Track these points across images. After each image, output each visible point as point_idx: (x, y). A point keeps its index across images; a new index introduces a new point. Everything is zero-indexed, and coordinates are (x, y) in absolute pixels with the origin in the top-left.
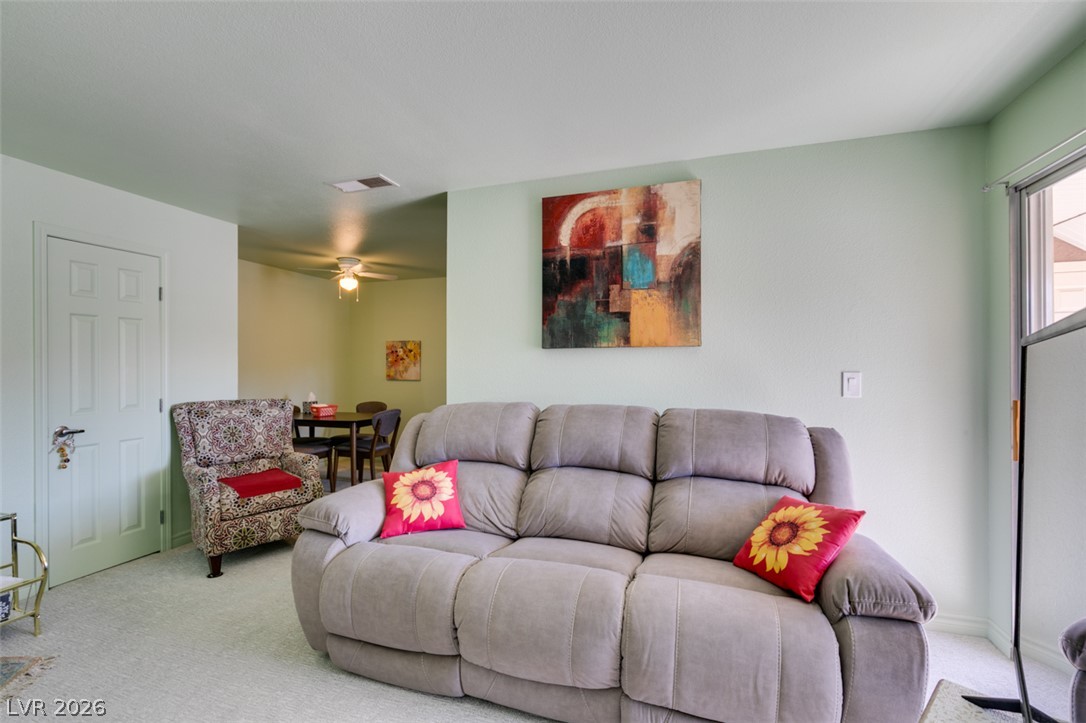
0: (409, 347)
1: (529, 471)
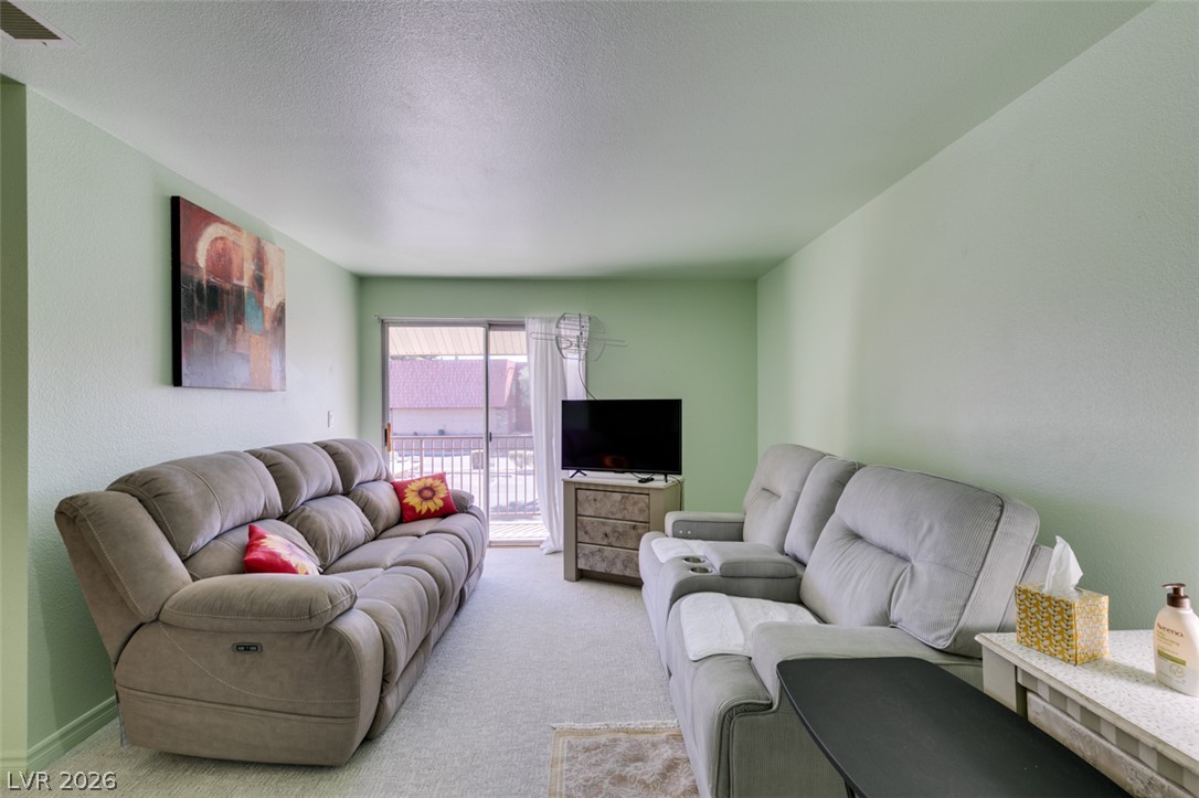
1: (282, 517)
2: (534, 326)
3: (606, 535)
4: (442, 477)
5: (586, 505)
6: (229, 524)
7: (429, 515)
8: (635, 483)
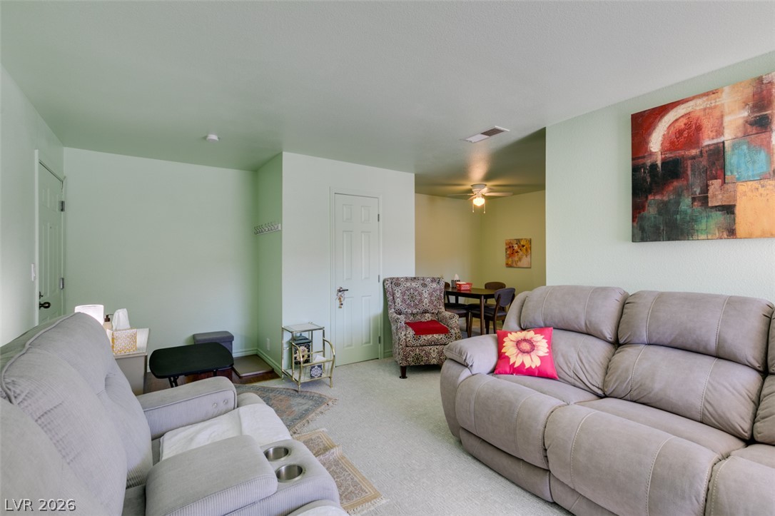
0: (522, 243)
1: (617, 344)
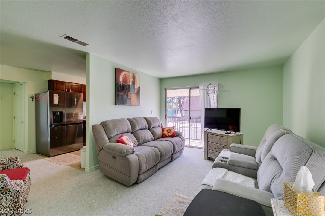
1: (132, 133)
2: (202, 87)
3: (215, 148)
4: (173, 128)
5: (210, 139)
6: (118, 133)
7: (169, 136)
8: (224, 134)
